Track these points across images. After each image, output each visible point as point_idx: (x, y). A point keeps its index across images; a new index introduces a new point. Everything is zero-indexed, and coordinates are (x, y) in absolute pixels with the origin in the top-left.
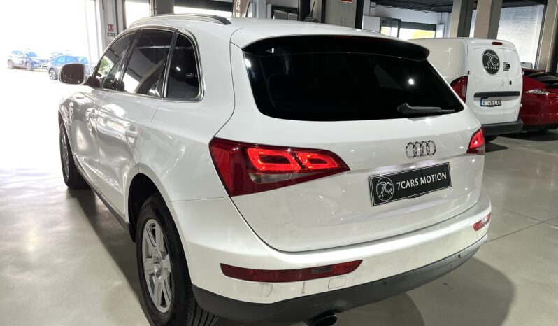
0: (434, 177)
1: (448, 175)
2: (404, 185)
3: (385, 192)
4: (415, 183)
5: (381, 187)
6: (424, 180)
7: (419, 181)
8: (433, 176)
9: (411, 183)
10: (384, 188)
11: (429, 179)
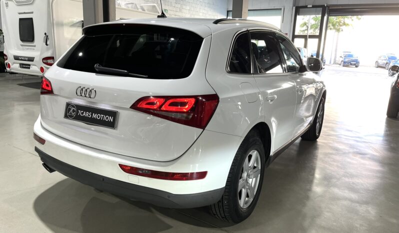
0: (103, 117)
1: (114, 120)
2: (82, 113)
3: (71, 113)
4: (89, 115)
5: (70, 109)
6: (95, 116)
7: (92, 115)
8: (102, 115)
9: (86, 114)
10: (71, 110)
11: (99, 117)
